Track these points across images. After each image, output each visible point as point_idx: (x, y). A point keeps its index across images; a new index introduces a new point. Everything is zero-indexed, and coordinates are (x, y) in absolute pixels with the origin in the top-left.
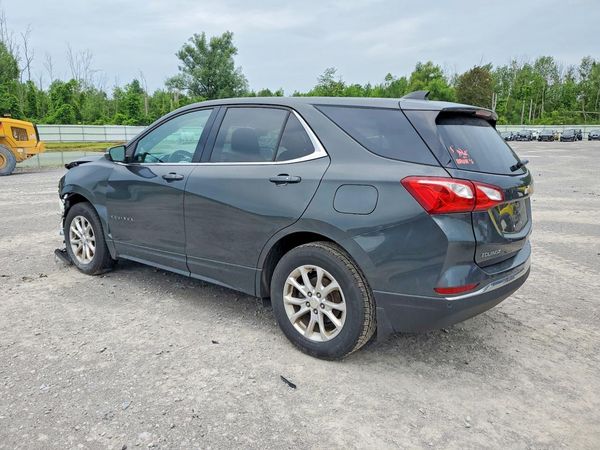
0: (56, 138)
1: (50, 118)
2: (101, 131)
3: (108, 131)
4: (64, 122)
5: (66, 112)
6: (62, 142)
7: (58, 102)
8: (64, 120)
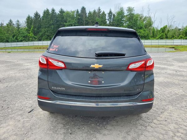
0: (157, 44)
1: (157, 38)
2: (172, 41)
3: (175, 41)
4: (161, 39)
5: (162, 36)
6: (159, 45)
7: (160, 33)
8: (161, 38)
